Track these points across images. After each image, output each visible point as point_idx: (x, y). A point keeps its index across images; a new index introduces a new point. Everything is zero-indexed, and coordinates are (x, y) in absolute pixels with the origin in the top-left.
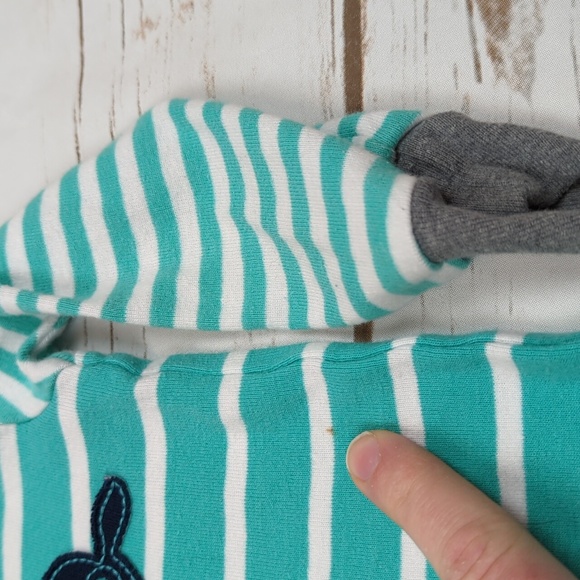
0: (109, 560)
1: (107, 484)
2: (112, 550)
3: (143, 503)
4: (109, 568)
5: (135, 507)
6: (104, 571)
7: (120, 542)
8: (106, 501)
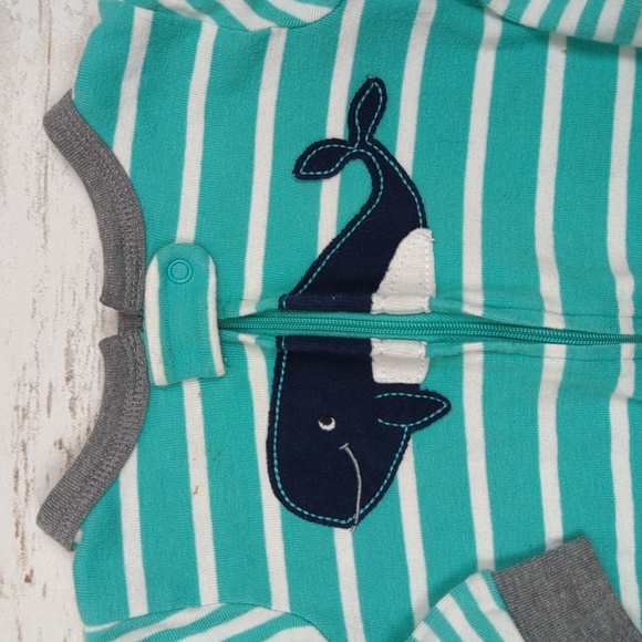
0: (363, 144)
1: (366, 85)
2: (367, 138)
3: (398, 100)
4: (362, 151)
5: (387, 114)
6: (358, 153)
7: (374, 131)
8: (363, 99)
